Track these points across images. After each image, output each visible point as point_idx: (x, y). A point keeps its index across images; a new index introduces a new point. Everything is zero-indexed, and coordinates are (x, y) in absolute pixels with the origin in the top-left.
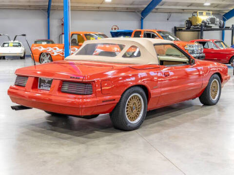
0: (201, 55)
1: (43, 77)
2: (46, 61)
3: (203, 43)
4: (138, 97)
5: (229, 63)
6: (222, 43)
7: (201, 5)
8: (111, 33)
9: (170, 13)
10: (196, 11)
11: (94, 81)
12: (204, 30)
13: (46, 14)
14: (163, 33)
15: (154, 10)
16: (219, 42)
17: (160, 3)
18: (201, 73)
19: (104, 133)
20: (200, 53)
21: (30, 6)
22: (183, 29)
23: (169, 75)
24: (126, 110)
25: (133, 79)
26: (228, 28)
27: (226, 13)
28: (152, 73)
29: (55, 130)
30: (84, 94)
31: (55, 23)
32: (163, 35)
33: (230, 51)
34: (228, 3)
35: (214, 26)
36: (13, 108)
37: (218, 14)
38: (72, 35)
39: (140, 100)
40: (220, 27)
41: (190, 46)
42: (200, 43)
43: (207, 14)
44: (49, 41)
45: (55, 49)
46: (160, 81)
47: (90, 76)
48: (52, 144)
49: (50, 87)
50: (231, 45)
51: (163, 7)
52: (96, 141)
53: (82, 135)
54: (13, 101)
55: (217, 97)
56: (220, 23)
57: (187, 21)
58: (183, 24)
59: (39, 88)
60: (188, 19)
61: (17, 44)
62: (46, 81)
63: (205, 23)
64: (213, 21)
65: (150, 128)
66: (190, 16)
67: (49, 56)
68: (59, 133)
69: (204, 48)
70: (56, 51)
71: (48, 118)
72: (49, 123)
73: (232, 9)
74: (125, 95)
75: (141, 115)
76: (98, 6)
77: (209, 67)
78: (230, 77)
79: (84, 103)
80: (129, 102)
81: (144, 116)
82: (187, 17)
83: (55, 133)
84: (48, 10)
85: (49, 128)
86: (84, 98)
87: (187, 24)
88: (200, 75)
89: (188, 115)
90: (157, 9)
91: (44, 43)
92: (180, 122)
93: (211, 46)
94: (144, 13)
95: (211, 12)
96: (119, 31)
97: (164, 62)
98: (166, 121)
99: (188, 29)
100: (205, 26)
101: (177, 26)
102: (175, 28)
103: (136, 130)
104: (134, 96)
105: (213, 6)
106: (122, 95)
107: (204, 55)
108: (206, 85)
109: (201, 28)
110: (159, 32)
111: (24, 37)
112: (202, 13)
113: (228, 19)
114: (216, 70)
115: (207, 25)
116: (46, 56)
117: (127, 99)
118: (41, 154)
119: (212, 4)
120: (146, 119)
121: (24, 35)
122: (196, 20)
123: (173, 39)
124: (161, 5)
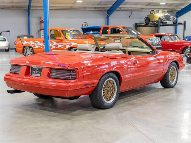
0: (159, 46)
1: (33, 66)
2: (28, 53)
3: (161, 37)
4: (112, 81)
5: (183, 53)
6: (176, 36)
7: (158, 4)
8: (83, 29)
9: (131, 11)
10: (153, 9)
11: (77, 69)
12: (160, 26)
13: (27, 13)
14: (127, 28)
15: (118, 9)
16: (173, 35)
17: (123, 3)
18: (161, 61)
19: (85, 111)
20: (158, 45)
21: (13, 6)
22: (143, 25)
23: (136, 63)
24: (103, 92)
25: (107, 66)
26: (180, 24)
27: (179, 11)
28: (122, 62)
29: (44, 110)
30: (69, 80)
31: (34, 21)
32: (127, 30)
33: (182, 43)
34: (180, 3)
35: (168, 22)
36: (9, 92)
37: (172, 12)
38: (51, 30)
39: (114, 84)
40: (174, 23)
41: (149, 39)
42: (158, 36)
43: (163, 12)
44: (29, 36)
45: (37, 43)
46: (130, 68)
47: (74, 64)
48: (44, 120)
49: (40, 74)
50: (183, 38)
51: (125, 6)
52: (79, 118)
53: (68, 113)
54: (9, 86)
55: (175, 81)
56: (174, 20)
57: (146, 18)
58: (142, 21)
59: (30, 75)
60: (147, 17)
61: (3, 39)
62: (37, 69)
63: (161, 20)
64: (167, 18)
65: (122, 106)
66: (149, 13)
67: (31, 49)
68: (48, 112)
69: (161, 41)
70: (37, 44)
71: (37, 100)
72: (39, 104)
73: (183, 7)
74: (102, 80)
75: (115, 96)
76: (71, 6)
77: (168, 56)
78: (185, 65)
79: (70, 87)
80: (105, 85)
81: (117, 97)
82: (146, 14)
83: (45, 112)
84: (28, 10)
85: (39, 108)
86: (70, 83)
87: (145, 20)
88: (160, 63)
89: (152, 96)
90: (120, 8)
91: (26, 38)
92: (146, 101)
93: (167, 39)
94: (110, 11)
95: (166, 11)
96: (89, 27)
97: (131, 53)
98: (135, 101)
99: (147, 25)
100: (161, 22)
101: (137, 23)
102: (136, 24)
103: (111, 109)
104: (109, 81)
105: (168, 5)
106: (100, 80)
107: (161, 46)
108: (166, 72)
109: (158, 24)
110: (124, 28)
111: (9, 32)
112: (159, 11)
113: (180, 16)
114: (173, 59)
115: (163, 21)
116: (28, 48)
117: (104, 83)
118: (36, 128)
119: (167, 4)
120: (118, 99)
121: (8, 31)
122: (154, 17)
123: (135, 33)
124: (124, 5)
